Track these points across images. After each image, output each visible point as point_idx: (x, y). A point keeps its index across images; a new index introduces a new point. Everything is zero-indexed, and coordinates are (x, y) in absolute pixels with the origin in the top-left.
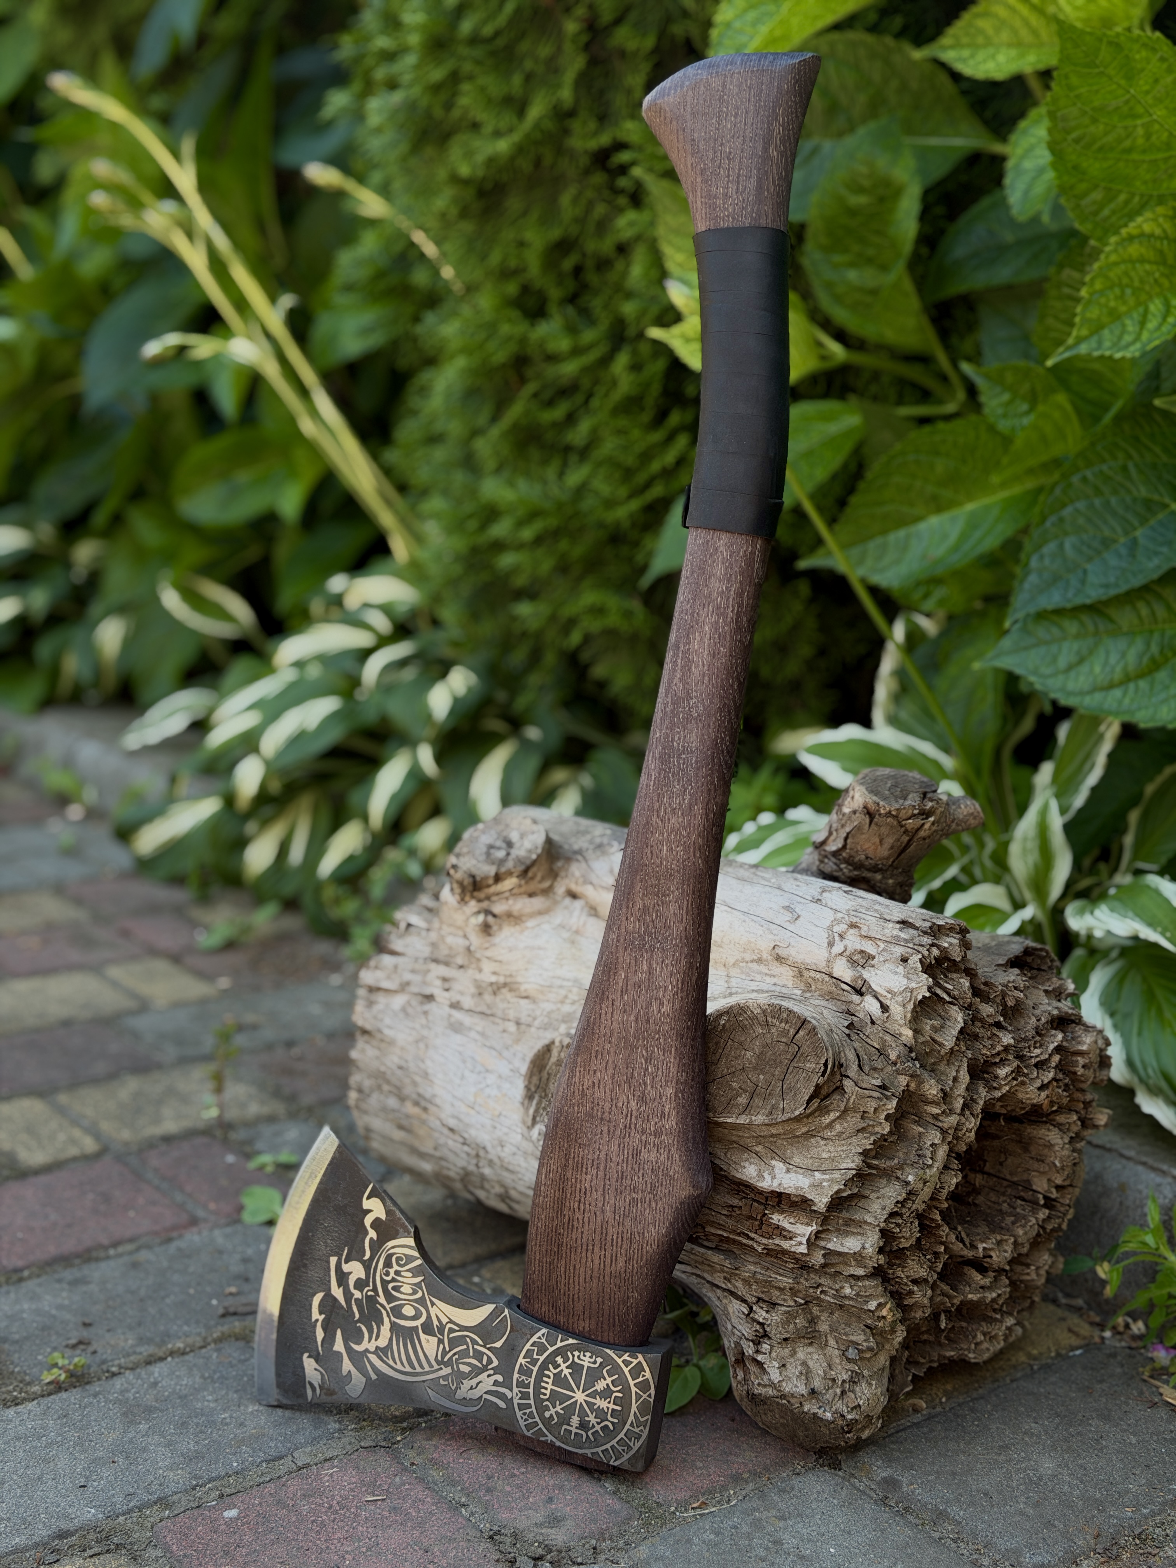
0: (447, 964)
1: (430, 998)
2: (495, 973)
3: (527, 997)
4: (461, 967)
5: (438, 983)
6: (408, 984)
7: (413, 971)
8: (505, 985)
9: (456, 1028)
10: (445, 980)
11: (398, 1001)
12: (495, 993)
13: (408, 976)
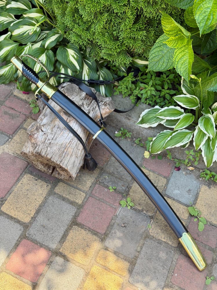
0: (46, 139)
1: (50, 143)
2: (50, 130)
3: (55, 126)
4: (47, 136)
5: (48, 141)
6: (47, 146)
7: (45, 146)
8: (52, 129)
9: (56, 139)
10: (48, 140)
11: (49, 149)
12: (53, 131)
13: (46, 147)
